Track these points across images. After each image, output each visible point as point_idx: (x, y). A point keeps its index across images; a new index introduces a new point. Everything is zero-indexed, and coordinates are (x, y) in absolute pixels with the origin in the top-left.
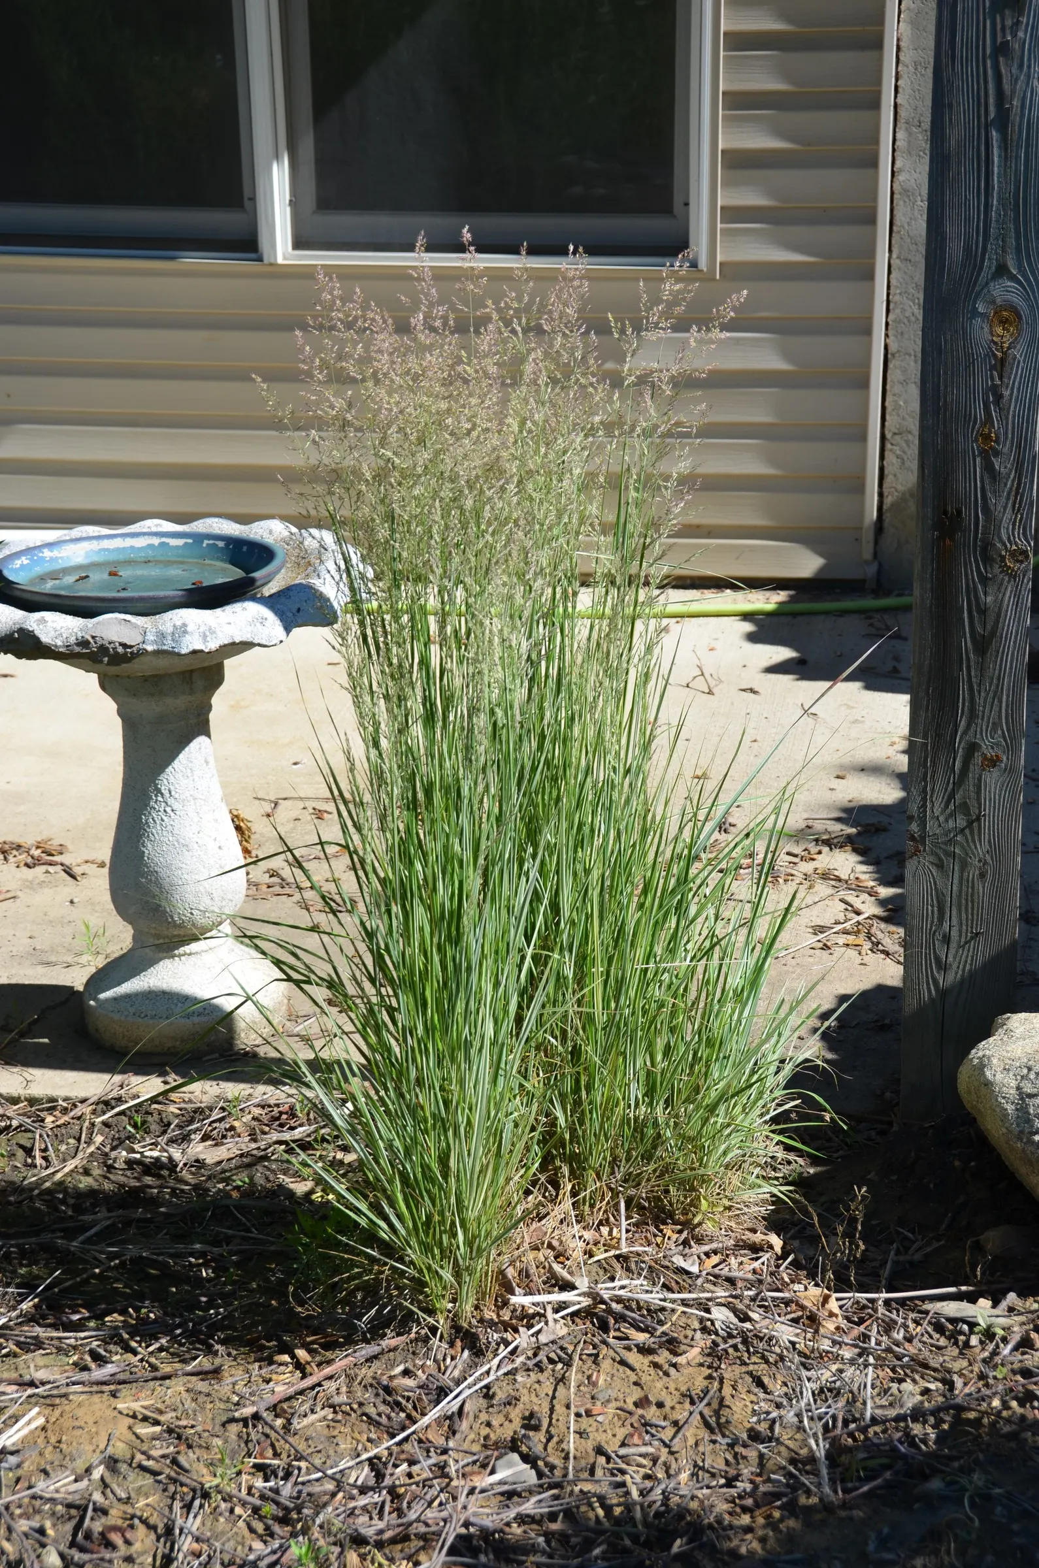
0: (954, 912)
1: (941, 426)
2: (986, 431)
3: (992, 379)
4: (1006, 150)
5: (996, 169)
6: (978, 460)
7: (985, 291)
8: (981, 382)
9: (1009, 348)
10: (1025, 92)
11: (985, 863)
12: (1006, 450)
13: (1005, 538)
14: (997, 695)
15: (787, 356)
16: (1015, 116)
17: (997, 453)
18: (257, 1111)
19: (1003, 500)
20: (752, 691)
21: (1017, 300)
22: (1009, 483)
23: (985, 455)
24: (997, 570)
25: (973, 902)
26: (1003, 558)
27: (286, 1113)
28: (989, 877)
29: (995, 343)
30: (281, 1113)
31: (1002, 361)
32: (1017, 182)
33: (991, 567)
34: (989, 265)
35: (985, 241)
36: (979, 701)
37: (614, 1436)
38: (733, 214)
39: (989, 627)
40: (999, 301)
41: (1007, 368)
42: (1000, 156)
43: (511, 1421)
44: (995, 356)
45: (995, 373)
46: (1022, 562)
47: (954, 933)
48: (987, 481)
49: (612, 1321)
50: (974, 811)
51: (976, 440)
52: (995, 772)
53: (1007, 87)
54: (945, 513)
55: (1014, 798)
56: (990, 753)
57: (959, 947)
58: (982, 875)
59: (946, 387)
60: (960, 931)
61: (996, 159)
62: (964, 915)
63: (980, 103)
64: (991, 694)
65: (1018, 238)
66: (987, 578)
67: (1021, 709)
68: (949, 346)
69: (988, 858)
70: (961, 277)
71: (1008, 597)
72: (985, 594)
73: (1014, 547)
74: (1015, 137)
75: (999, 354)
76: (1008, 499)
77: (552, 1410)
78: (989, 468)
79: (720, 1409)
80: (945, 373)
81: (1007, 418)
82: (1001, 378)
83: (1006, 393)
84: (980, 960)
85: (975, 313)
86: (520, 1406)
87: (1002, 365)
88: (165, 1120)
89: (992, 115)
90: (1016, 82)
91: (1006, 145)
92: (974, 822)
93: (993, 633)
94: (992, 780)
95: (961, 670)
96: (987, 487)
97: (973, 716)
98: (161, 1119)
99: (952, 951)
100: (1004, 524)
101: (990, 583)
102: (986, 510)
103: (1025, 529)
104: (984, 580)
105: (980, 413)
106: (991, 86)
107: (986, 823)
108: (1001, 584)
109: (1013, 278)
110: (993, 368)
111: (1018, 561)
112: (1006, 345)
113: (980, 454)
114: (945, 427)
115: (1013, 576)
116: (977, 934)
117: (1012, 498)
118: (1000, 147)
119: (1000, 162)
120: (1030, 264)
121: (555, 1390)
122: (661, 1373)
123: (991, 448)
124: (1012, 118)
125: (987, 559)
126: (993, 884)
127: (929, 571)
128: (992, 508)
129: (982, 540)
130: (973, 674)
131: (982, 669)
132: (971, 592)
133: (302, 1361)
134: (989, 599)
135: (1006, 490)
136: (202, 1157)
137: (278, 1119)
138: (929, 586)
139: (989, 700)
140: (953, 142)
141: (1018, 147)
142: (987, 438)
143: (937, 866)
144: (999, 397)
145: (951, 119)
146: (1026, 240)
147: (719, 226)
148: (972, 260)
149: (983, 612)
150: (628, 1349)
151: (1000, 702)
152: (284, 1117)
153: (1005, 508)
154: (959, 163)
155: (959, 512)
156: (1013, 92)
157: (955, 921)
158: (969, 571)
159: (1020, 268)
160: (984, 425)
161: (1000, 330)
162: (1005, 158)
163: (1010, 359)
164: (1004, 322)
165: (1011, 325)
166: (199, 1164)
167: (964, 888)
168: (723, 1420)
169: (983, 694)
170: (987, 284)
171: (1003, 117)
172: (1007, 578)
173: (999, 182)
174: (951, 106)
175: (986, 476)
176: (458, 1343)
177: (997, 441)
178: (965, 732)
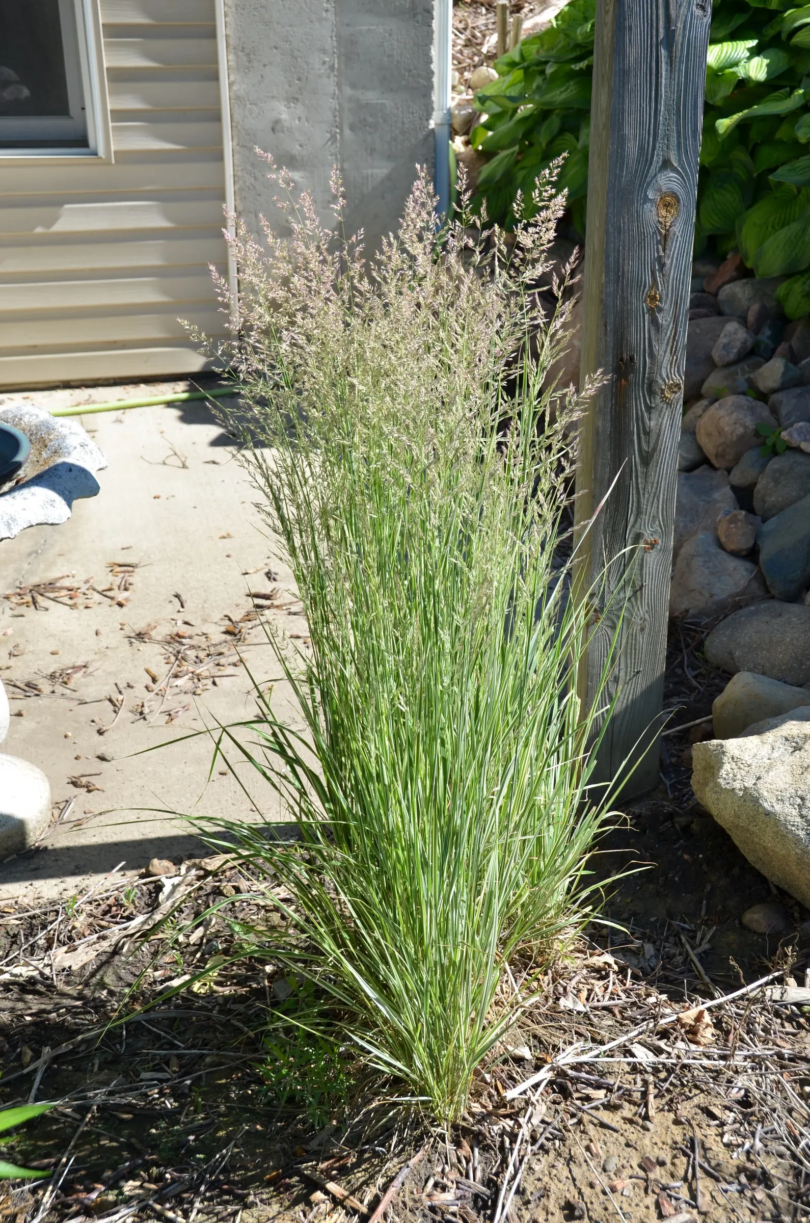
0: (622, 660)
1: (620, 292)
2: (653, 293)
3: (658, 252)
4: (671, 65)
5: (663, 81)
6: (647, 316)
7: (654, 181)
8: (650, 254)
9: (670, 226)
10: (686, 16)
11: (645, 620)
12: (666, 307)
13: (664, 376)
14: (656, 496)
15: (169, 217)
16: (679, 38)
17: (660, 310)
18: (88, 908)
19: (664, 346)
20: (214, 462)
21: (676, 187)
22: (669, 333)
23: (651, 311)
24: (658, 400)
25: (635, 649)
26: (663, 391)
27: (115, 906)
28: (647, 630)
29: (660, 223)
30: (110, 906)
31: (666, 237)
32: (679, 91)
33: (654, 398)
34: (657, 161)
35: (655, 140)
36: (643, 501)
37: (647, 1207)
38: (119, 115)
39: (652, 445)
40: (664, 189)
41: (669, 242)
42: (667, 70)
43: (552, 1214)
44: (660, 233)
45: (660, 247)
46: (676, 392)
47: (622, 674)
48: (652, 332)
49: (569, 1085)
50: (638, 584)
51: (646, 301)
52: (653, 553)
53: (673, 12)
54: (622, 360)
55: (665, 570)
56: (650, 539)
57: (625, 683)
58: (642, 629)
59: (624, 260)
60: (626, 672)
61: (664, 73)
62: (629, 661)
63: (652, 26)
64: (652, 495)
65: (679, 137)
66: (651, 408)
67: (672, 503)
68: (626, 227)
69: (647, 616)
70: (636, 171)
71: (666, 421)
72: (650, 419)
73: (671, 382)
74: (678, 54)
75: (663, 232)
76: (667, 345)
77: (580, 1193)
78: (654, 322)
79: (705, 1153)
80: (624, 248)
81: (668, 282)
82: (664, 250)
83: (668, 262)
84: (639, 691)
85: (646, 199)
86: (553, 1197)
87: (665, 240)
88: (11, 933)
89: (661, 36)
90: (680, 6)
91: (671, 61)
92: (638, 591)
93: (654, 449)
94: (652, 558)
95: (631, 479)
96: (653, 337)
97: (639, 513)
98: (8, 933)
99: (620, 687)
100: (664, 365)
101: (653, 411)
102: (652, 355)
103: (678, 368)
104: (649, 409)
105: (649, 280)
106: (661, 11)
107: (646, 591)
108: (661, 411)
109: (675, 170)
110: (658, 242)
111: (673, 392)
112: (668, 224)
113: (648, 310)
114: (623, 292)
115: (669, 404)
116: (638, 672)
117: (670, 344)
118: (667, 63)
119: (666, 75)
120: (687, 158)
121: (570, 1171)
122: (639, 1128)
123: (657, 306)
124: (676, 38)
125: (651, 392)
126: (649, 634)
127: (610, 406)
128: (656, 353)
129: (648, 379)
130: (639, 481)
131: (646, 476)
132: (640, 419)
133: (338, 1196)
134: (653, 423)
135: (667, 338)
136: (66, 965)
137: (109, 911)
138: (609, 417)
139: (651, 499)
140: (632, 59)
141: (681, 62)
142: (653, 298)
143: (611, 627)
144: (662, 266)
145: (630, 40)
146: (685, 139)
147: (110, 124)
148: (645, 158)
149: (647, 433)
150: (596, 1108)
151: (658, 501)
152: (114, 909)
153: (665, 352)
154: (636, 76)
155: (632, 359)
156: (677, 17)
157: (622, 666)
158: (637, 405)
159: (680, 160)
160: (651, 288)
161: (663, 212)
162: (671, 71)
163: (671, 235)
164: (667, 206)
165: (672, 207)
166: (68, 972)
167: (630, 641)
168: (713, 1163)
169: (646, 496)
170: (656, 175)
171: (670, 35)
172: (665, 406)
173: (666, 92)
174: (630, 28)
175: (652, 329)
176: (465, 1143)
177: (660, 301)
178: (633, 526)
